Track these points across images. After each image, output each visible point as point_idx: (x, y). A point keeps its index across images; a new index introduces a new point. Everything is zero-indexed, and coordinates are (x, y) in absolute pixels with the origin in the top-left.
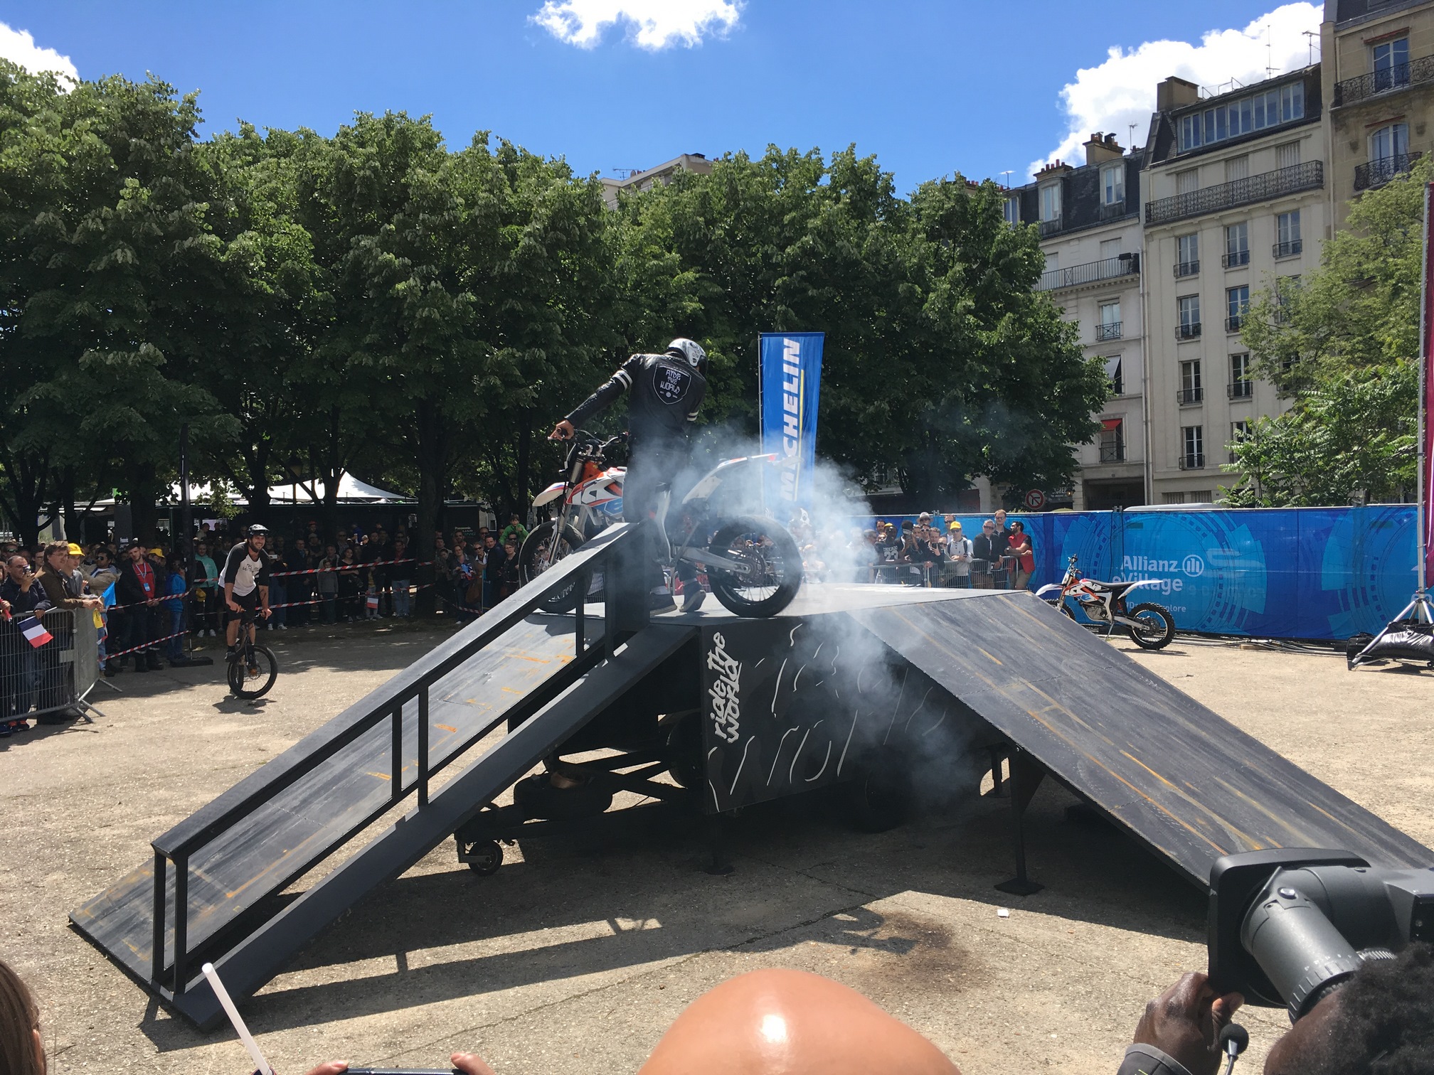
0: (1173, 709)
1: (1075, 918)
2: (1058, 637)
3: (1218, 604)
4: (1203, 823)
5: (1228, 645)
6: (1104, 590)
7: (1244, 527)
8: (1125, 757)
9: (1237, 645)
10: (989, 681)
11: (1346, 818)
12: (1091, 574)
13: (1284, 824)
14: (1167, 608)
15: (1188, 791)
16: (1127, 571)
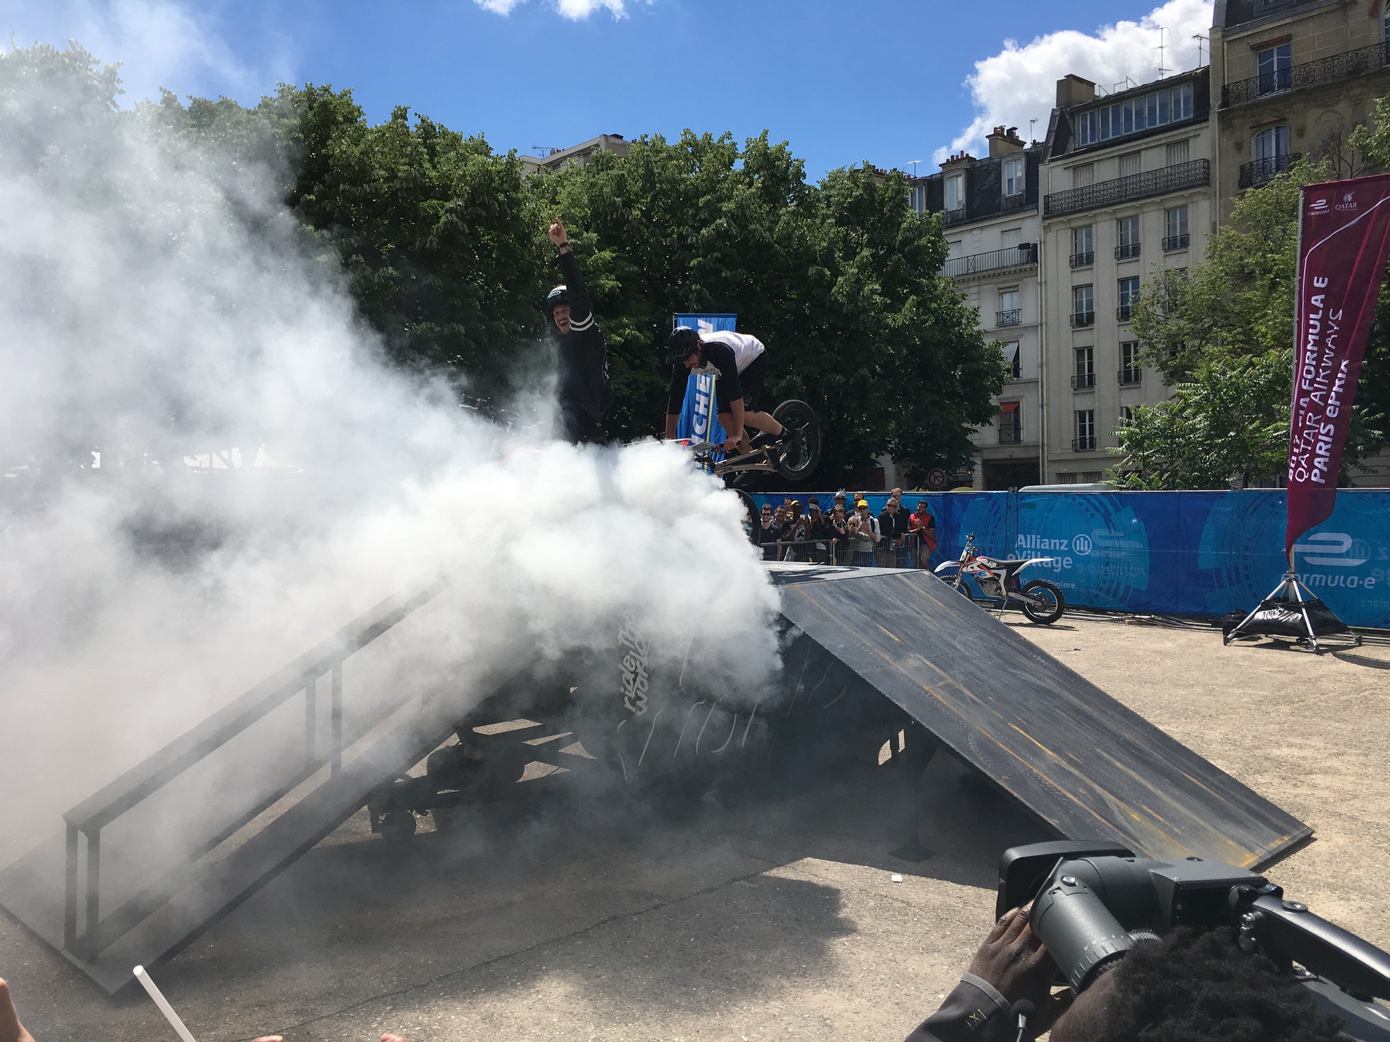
0: (1058, 683)
1: (963, 883)
2: (953, 614)
3: (1104, 582)
4: (1084, 792)
5: (1113, 621)
6: (999, 567)
7: (1130, 508)
8: (1013, 730)
9: (1122, 620)
10: (887, 658)
11: (1217, 787)
12: (987, 550)
13: (1159, 793)
14: (1057, 585)
15: (1071, 761)
16: (1021, 549)
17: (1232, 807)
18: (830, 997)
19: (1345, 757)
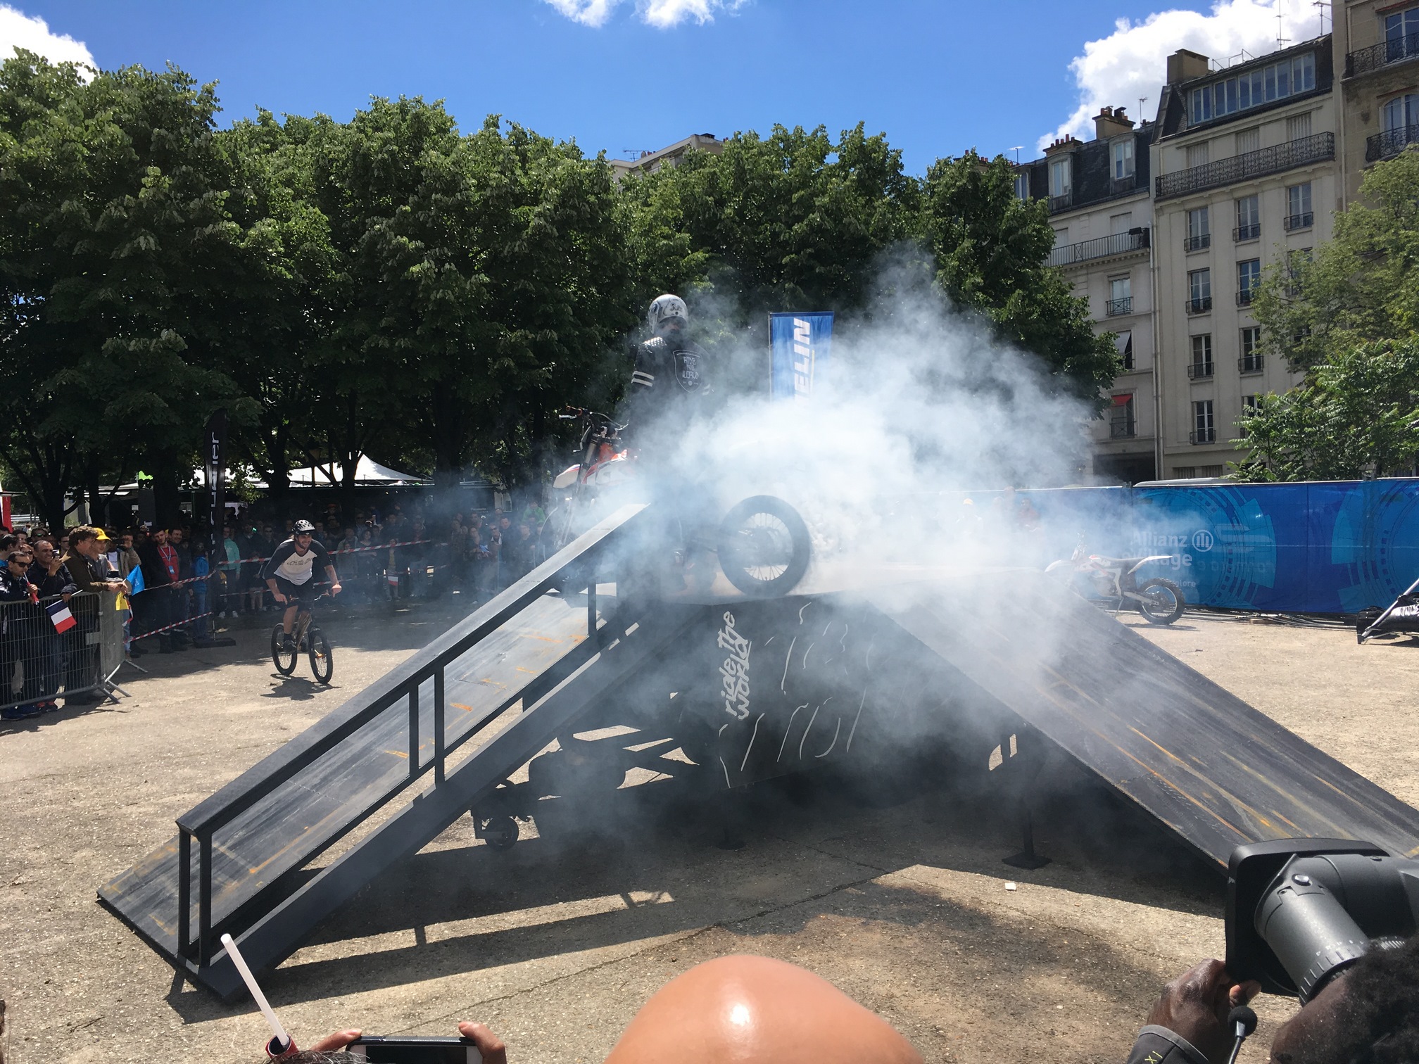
1: (1081, 891)
3: (1227, 578)
4: (1210, 797)
5: (1237, 620)
6: (1112, 565)
7: (1254, 501)
8: (1133, 732)
9: (1247, 619)
11: (1353, 791)
12: (1099, 548)
13: (1290, 797)
14: (1176, 583)
15: (1195, 765)
16: (1135, 546)
17: (1370, 813)
18: (943, 1007)
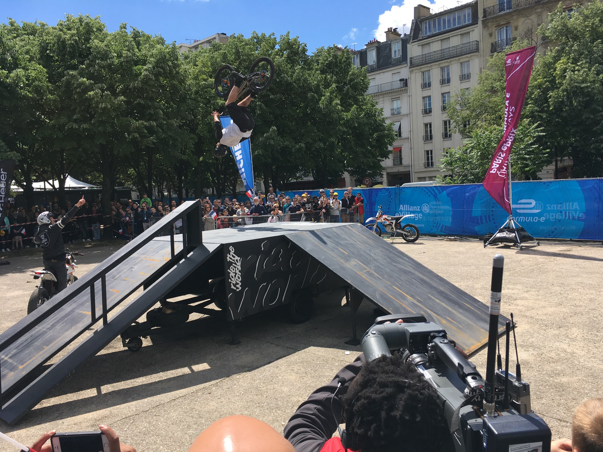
0: (414, 268)
2: (370, 241)
4: (424, 313)
5: (439, 240)
6: (392, 219)
7: (445, 193)
8: (395, 289)
9: (443, 239)
10: (342, 261)
11: (478, 308)
12: (387, 213)
13: (454, 311)
14: (417, 226)
15: (418, 301)
16: (401, 211)
19: (530, 292)
